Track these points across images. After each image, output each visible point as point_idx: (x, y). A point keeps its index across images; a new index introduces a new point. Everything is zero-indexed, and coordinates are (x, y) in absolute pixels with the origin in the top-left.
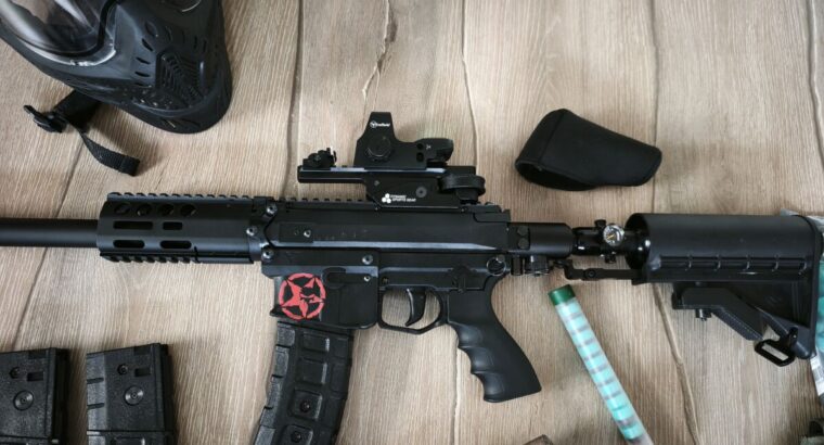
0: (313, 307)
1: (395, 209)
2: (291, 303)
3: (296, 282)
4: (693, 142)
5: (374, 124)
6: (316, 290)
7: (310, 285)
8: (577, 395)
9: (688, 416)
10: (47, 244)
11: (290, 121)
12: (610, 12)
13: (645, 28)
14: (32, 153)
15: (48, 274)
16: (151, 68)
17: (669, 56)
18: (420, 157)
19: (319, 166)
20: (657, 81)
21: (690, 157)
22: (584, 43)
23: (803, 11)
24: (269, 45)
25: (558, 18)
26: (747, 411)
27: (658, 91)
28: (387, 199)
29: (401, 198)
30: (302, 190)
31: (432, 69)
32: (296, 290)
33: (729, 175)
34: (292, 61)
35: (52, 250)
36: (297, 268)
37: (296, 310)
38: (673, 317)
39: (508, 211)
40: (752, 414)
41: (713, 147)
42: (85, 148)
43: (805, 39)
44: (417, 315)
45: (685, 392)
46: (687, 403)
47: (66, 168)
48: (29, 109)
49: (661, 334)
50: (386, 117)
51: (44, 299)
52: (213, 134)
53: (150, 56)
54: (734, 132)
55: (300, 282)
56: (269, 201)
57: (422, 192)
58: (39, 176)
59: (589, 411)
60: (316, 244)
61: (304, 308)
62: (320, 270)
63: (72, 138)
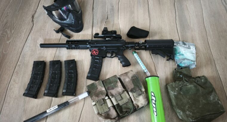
0: (96, 54)
1: (108, 40)
2: (93, 53)
3: (94, 50)
4: (156, 32)
5: (105, 29)
6: (97, 51)
7: (96, 51)
8: (137, 67)
9: (155, 70)
10: (57, 47)
11: (92, 31)
12: (142, 13)
13: (148, 15)
14: (54, 36)
15: (58, 52)
16: (74, 22)
17: (152, 19)
18: (112, 33)
19: (97, 35)
20: (150, 23)
21: (155, 34)
22: (138, 18)
23: (175, 11)
24: (88, 21)
25: (133, 15)
26: (165, 69)
27: (150, 24)
28: (107, 39)
29: (109, 39)
30: (94, 39)
31: (114, 23)
32: (94, 51)
33: (162, 36)
34: (92, 22)
35: (58, 48)
36: (94, 48)
37: (94, 54)
38: (153, 56)
39: (125, 40)
40: (166, 69)
41: (159, 32)
42: (62, 35)
43: (175, 16)
44: (112, 55)
45: (155, 66)
46: (155, 68)
47: (59, 38)
48: (54, 30)
49: (151, 58)
50: (107, 28)
51: (57, 55)
52: (81, 33)
53: (74, 20)
54: (163, 30)
55: (95, 50)
56: (90, 40)
57: (112, 38)
58: (55, 39)
59: (139, 69)
60: (96, 45)
61: (95, 53)
62: (97, 49)
63: (60, 34)
